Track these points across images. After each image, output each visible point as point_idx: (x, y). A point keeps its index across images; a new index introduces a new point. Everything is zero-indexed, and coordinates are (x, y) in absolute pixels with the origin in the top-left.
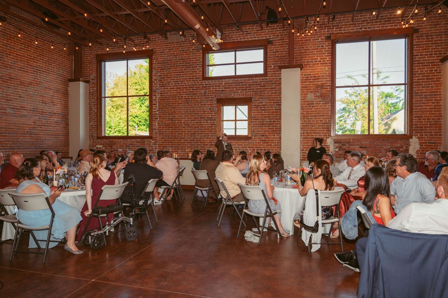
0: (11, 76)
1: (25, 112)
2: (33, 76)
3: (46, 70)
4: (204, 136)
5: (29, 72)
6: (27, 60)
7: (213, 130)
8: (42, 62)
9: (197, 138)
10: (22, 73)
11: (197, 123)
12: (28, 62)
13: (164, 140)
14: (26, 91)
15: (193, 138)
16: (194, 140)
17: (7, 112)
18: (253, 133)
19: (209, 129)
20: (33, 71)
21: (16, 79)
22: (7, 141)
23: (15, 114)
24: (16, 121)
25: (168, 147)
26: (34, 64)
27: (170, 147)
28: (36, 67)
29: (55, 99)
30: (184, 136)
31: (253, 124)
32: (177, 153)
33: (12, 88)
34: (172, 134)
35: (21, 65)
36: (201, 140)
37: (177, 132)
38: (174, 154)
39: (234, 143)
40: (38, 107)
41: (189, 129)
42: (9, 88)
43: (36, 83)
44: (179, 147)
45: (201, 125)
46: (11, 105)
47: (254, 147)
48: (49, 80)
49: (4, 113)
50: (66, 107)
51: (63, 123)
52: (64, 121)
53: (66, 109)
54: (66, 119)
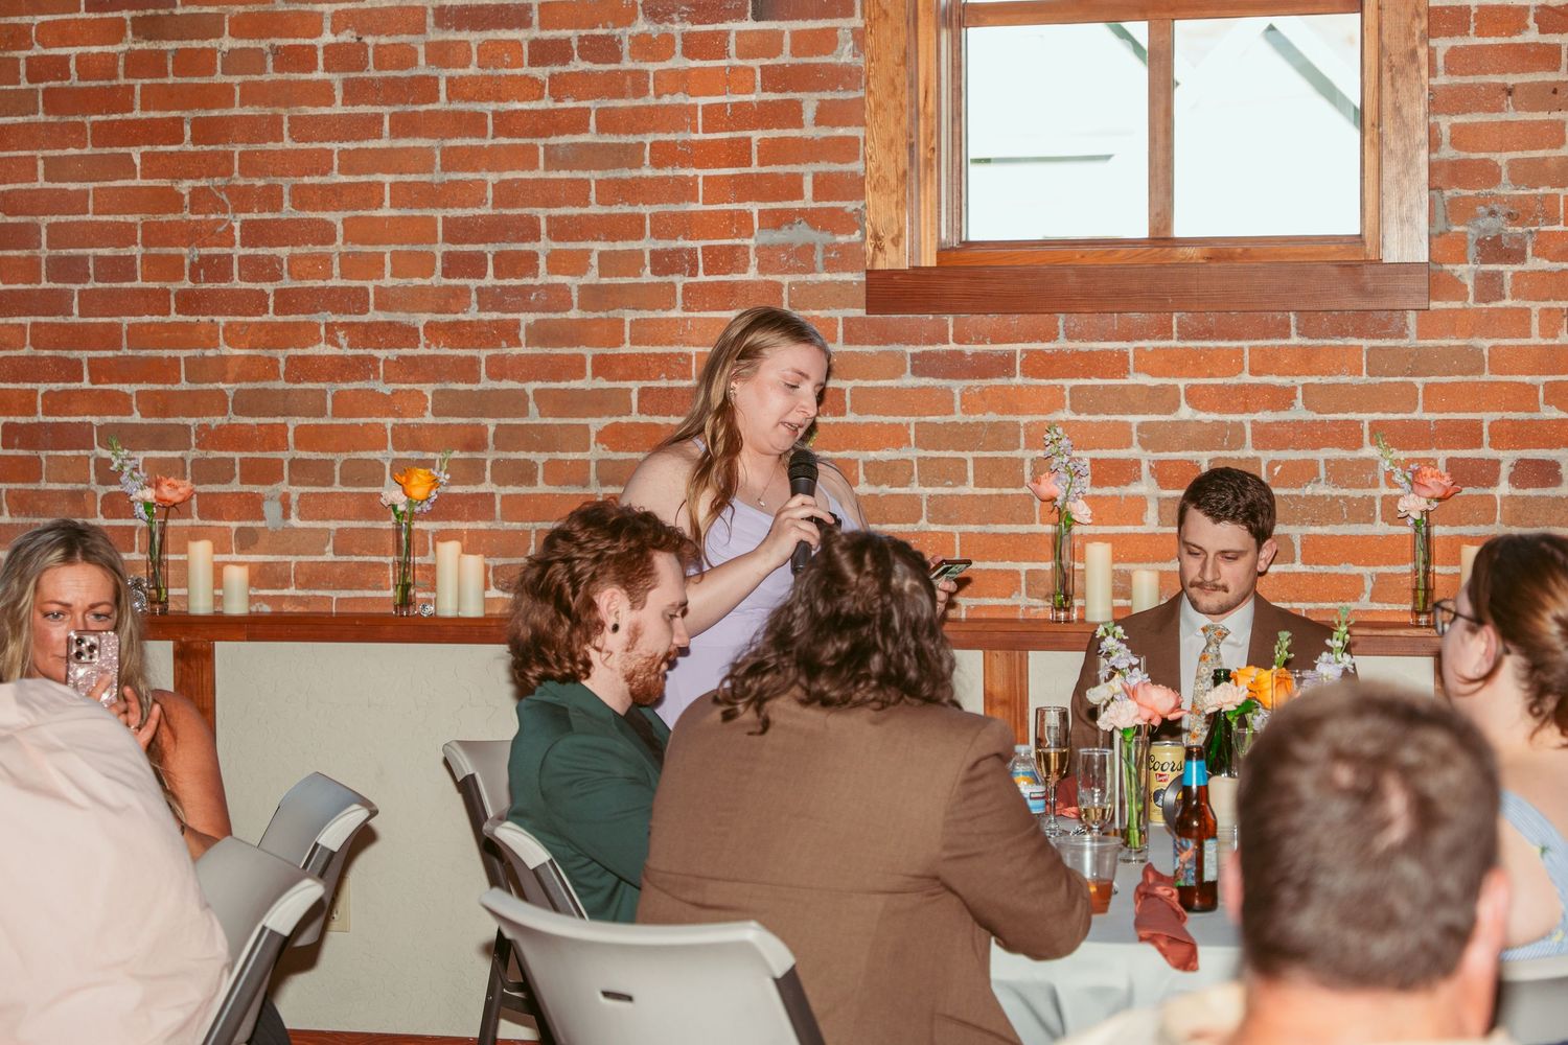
4: (665, 262)
7: (808, 171)
9: (557, 298)
11: (543, 52)
13: (41, 336)
15: (489, 299)
16: (508, 332)
18: (1460, 210)
19: (738, 153)
25: (109, 435)
27: (133, 438)
30: (350, 264)
31: (1458, 61)
32: (247, 541)
34: (153, 235)
36: (614, 333)
37: (242, 198)
38: (201, 553)
39: (1146, 363)
41: (423, 161)
44: (275, 438)
45: (613, 85)
47: (1469, 434)
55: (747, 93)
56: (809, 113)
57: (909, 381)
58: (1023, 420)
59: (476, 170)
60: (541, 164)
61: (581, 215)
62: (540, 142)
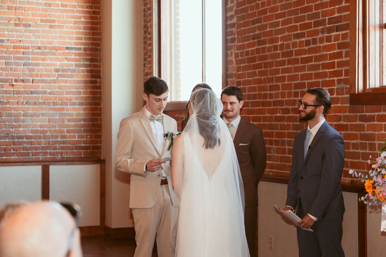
7: (343, 69)
30: (282, 95)
34: (259, 89)
37: (269, 80)
41: (291, 70)
45: (316, 50)
50: (91, 29)
51: (83, 71)
52: (86, 66)
53: (92, 35)
54: (91, 60)
55: (335, 50)
56: (344, 55)
57: (359, 123)
58: (376, 133)
59: (298, 72)
60: (307, 70)
61: (312, 82)
62: (306, 64)
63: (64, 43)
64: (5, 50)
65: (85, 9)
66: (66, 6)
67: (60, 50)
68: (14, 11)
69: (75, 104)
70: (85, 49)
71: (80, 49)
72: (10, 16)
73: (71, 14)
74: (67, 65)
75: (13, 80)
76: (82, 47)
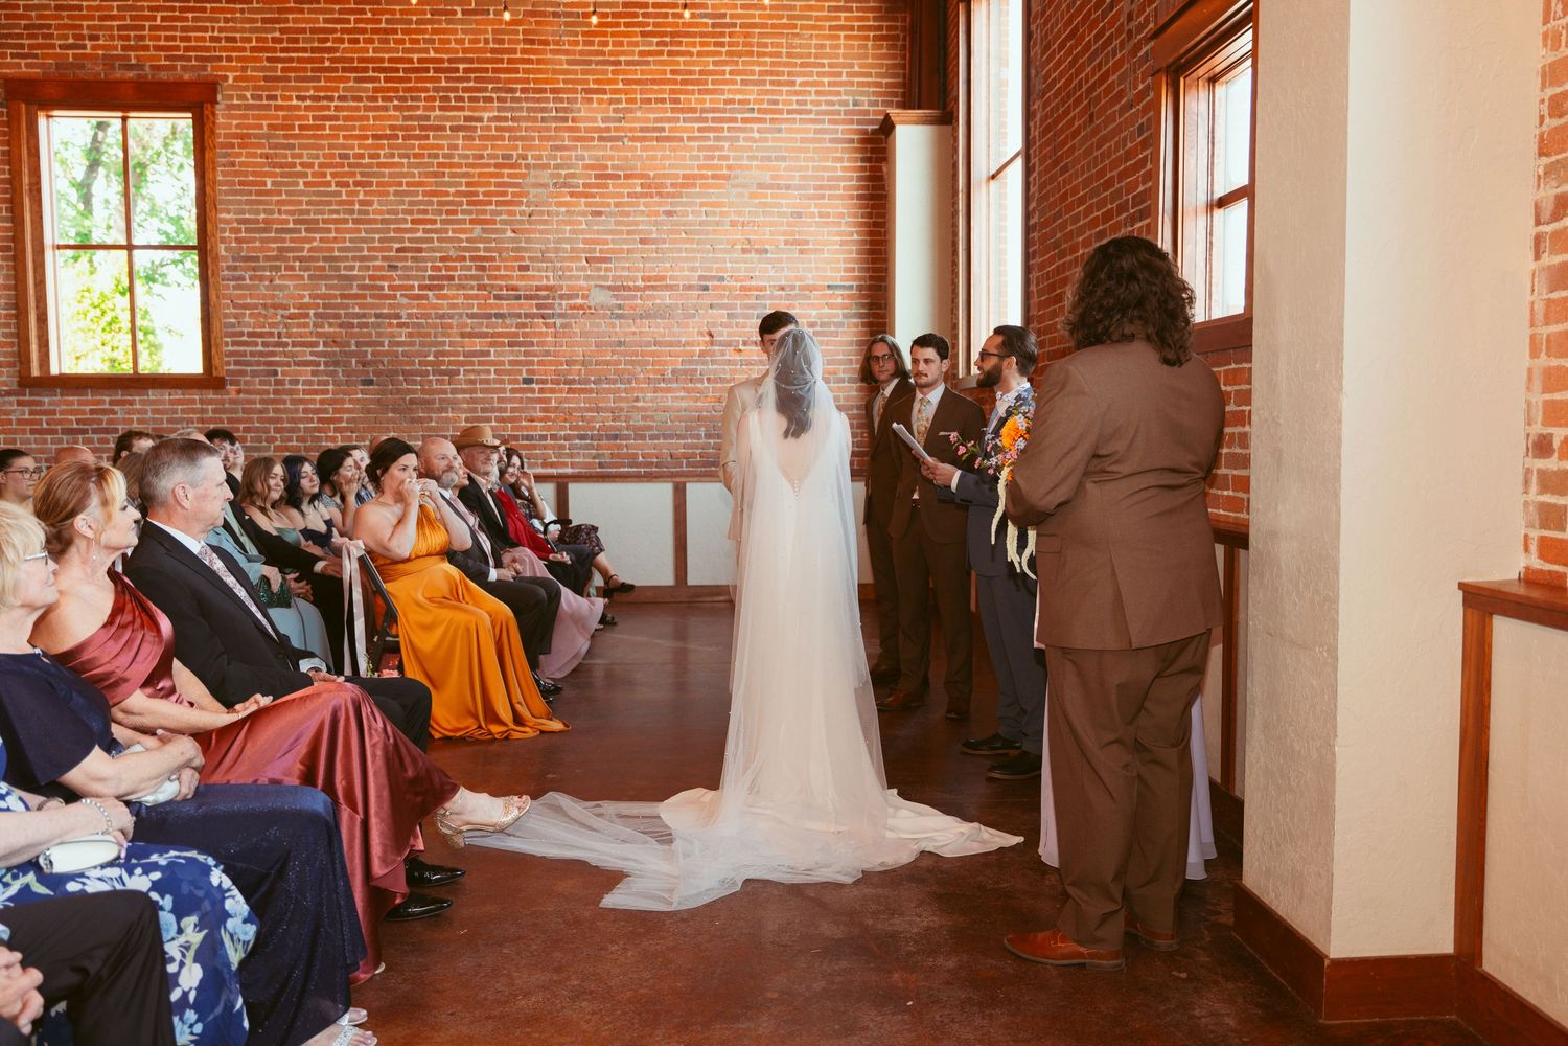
0: (606, 167)
1: (665, 298)
2: (700, 149)
3: (760, 111)
5: (681, 139)
6: (673, 91)
8: (744, 82)
10: (653, 148)
12: (677, 101)
14: (669, 213)
17: (592, 304)
20: (700, 130)
21: (627, 177)
22: (590, 410)
23: (620, 307)
24: (626, 334)
26: (704, 101)
28: (713, 110)
29: (810, 225)
33: (611, 214)
35: (648, 120)
40: (724, 270)
42: (600, 214)
43: (714, 177)
46: (606, 278)
48: (774, 149)
49: (581, 307)
50: (871, 252)
51: (856, 325)
52: (861, 316)
53: (872, 263)
54: (870, 306)
63: (824, 278)
64: (727, 293)
65: (861, 220)
66: (828, 215)
67: (816, 290)
68: (741, 228)
69: (842, 380)
70: (860, 288)
71: (851, 287)
72: (735, 237)
73: (836, 229)
74: (830, 316)
75: (741, 343)
76: (855, 284)
